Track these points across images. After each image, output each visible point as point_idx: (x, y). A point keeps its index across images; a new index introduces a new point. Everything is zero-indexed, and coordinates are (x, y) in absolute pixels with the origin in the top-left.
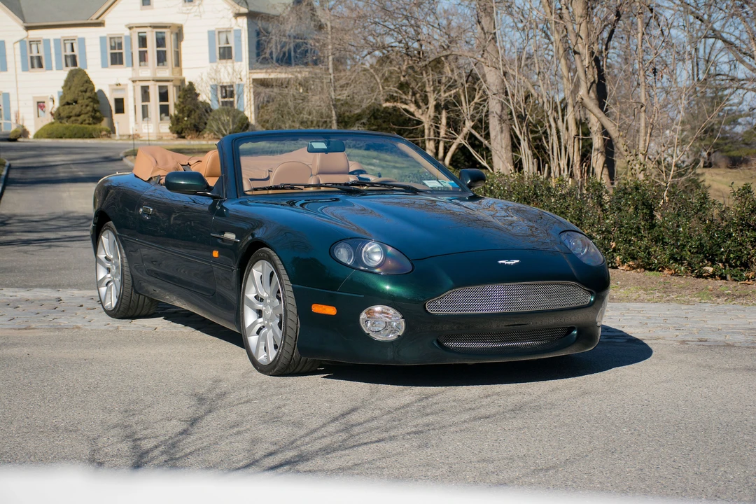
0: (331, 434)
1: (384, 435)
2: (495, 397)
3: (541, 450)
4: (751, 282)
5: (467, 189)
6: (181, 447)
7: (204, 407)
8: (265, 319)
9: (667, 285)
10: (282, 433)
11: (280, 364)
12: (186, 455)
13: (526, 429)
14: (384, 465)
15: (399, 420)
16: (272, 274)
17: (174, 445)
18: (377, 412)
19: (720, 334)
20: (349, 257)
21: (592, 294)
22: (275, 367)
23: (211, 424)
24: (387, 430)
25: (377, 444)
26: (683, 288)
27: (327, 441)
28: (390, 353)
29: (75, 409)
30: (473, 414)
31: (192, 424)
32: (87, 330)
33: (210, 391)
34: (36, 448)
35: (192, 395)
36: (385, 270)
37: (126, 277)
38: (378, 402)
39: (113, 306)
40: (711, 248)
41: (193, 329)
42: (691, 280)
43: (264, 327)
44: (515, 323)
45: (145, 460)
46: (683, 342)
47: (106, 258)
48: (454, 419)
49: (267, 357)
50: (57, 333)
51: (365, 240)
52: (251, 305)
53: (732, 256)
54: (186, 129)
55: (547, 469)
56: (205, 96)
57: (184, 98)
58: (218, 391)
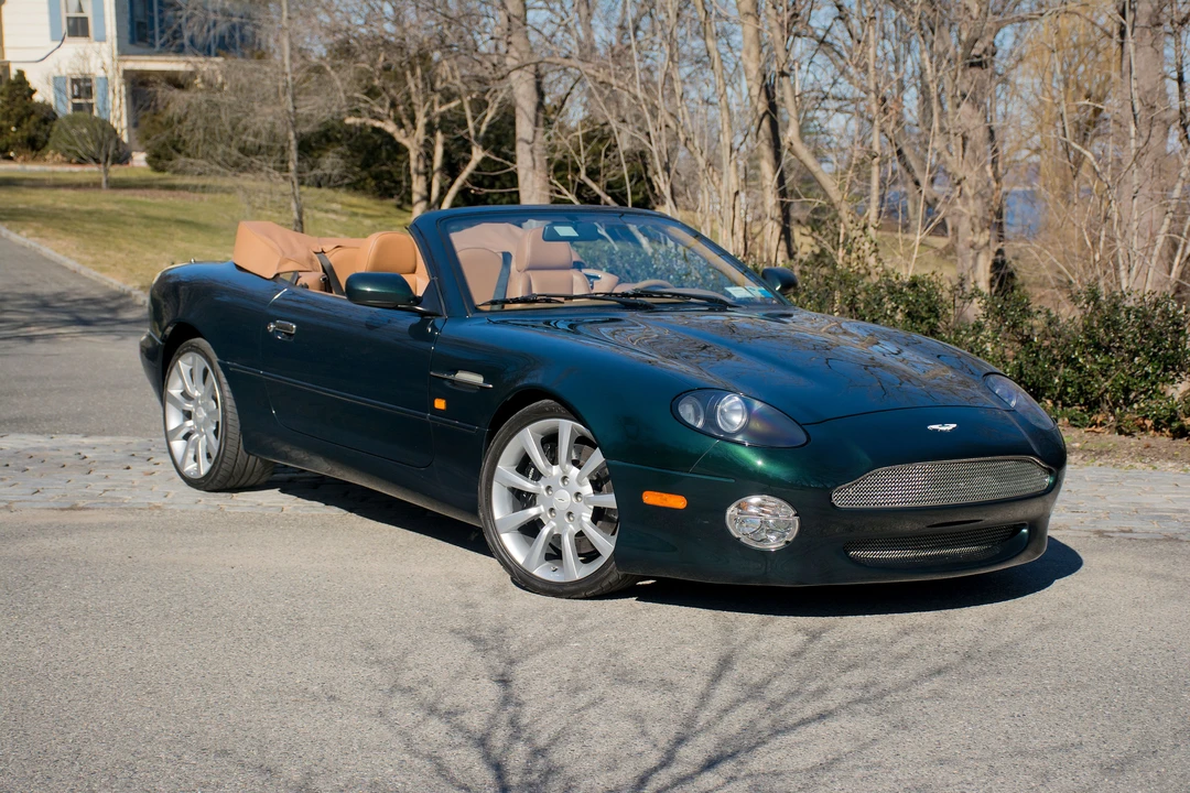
3: (1097, 734)
4: (1100, 429)
13: (1037, 696)
17: (516, 724)
19: (1141, 519)
20: (698, 416)
21: (1050, 473)
29: (307, 658)
31: (506, 685)
34: (315, 731)
36: (750, 439)
39: (202, 473)
47: (184, 394)
50: (132, 517)
51: (724, 392)
53: (1070, 390)
54: (14, 144)
56: (44, 94)
57: (10, 96)
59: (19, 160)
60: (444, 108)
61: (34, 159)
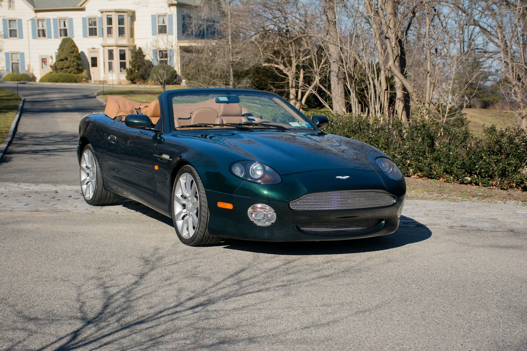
0: (229, 286)
1: (262, 287)
2: (332, 263)
3: (361, 299)
4: (494, 187)
5: (317, 128)
6: (134, 293)
7: (148, 267)
8: (188, 210)
9: (442, 189)
10: (197, 285)
11: (196, 239)
12: (137, 298)
13: (351, 285)
14: (262, 307)
15: (272, 277)
16: (192, 182)
17: (129, 292)
18: (258, 272)
19: (474, 222)
20: (242, 172)
21: (395, 198)
22: (193, 241)
23: (153, 278)
24: (264, 284)
25: (258, 293)
26: (452, 190)
27: (226, 291)
28: (266, 234)
29: (68, 266)
30: (319, 274)
31: (141, 278)
32: (74, 213)
33: (152, 255)
34: (43, 292)
35: (141, 258)
36: (263, 182)
37: (99, 179)
38: (259, 265)
39: (91, 198)
40: (470, 165)
41: (141, 214)
42: (457, 185)
43: (186, 215)
44: (346, 216)
45: (112, 301)
46: (451, 227)
47: (86, 167)
48: (307, 277)
49: (189, 234)
50: (55, 214)
51: (252, 162)
52: (179, 201)
53: (483, 170)
54: (137, 77)
55: (365, 312)
56: (149, 57)
57: (135, 58)
58: (157, 256)
59: (138, 84)
60: (304, 59)
61: (144, 83)
